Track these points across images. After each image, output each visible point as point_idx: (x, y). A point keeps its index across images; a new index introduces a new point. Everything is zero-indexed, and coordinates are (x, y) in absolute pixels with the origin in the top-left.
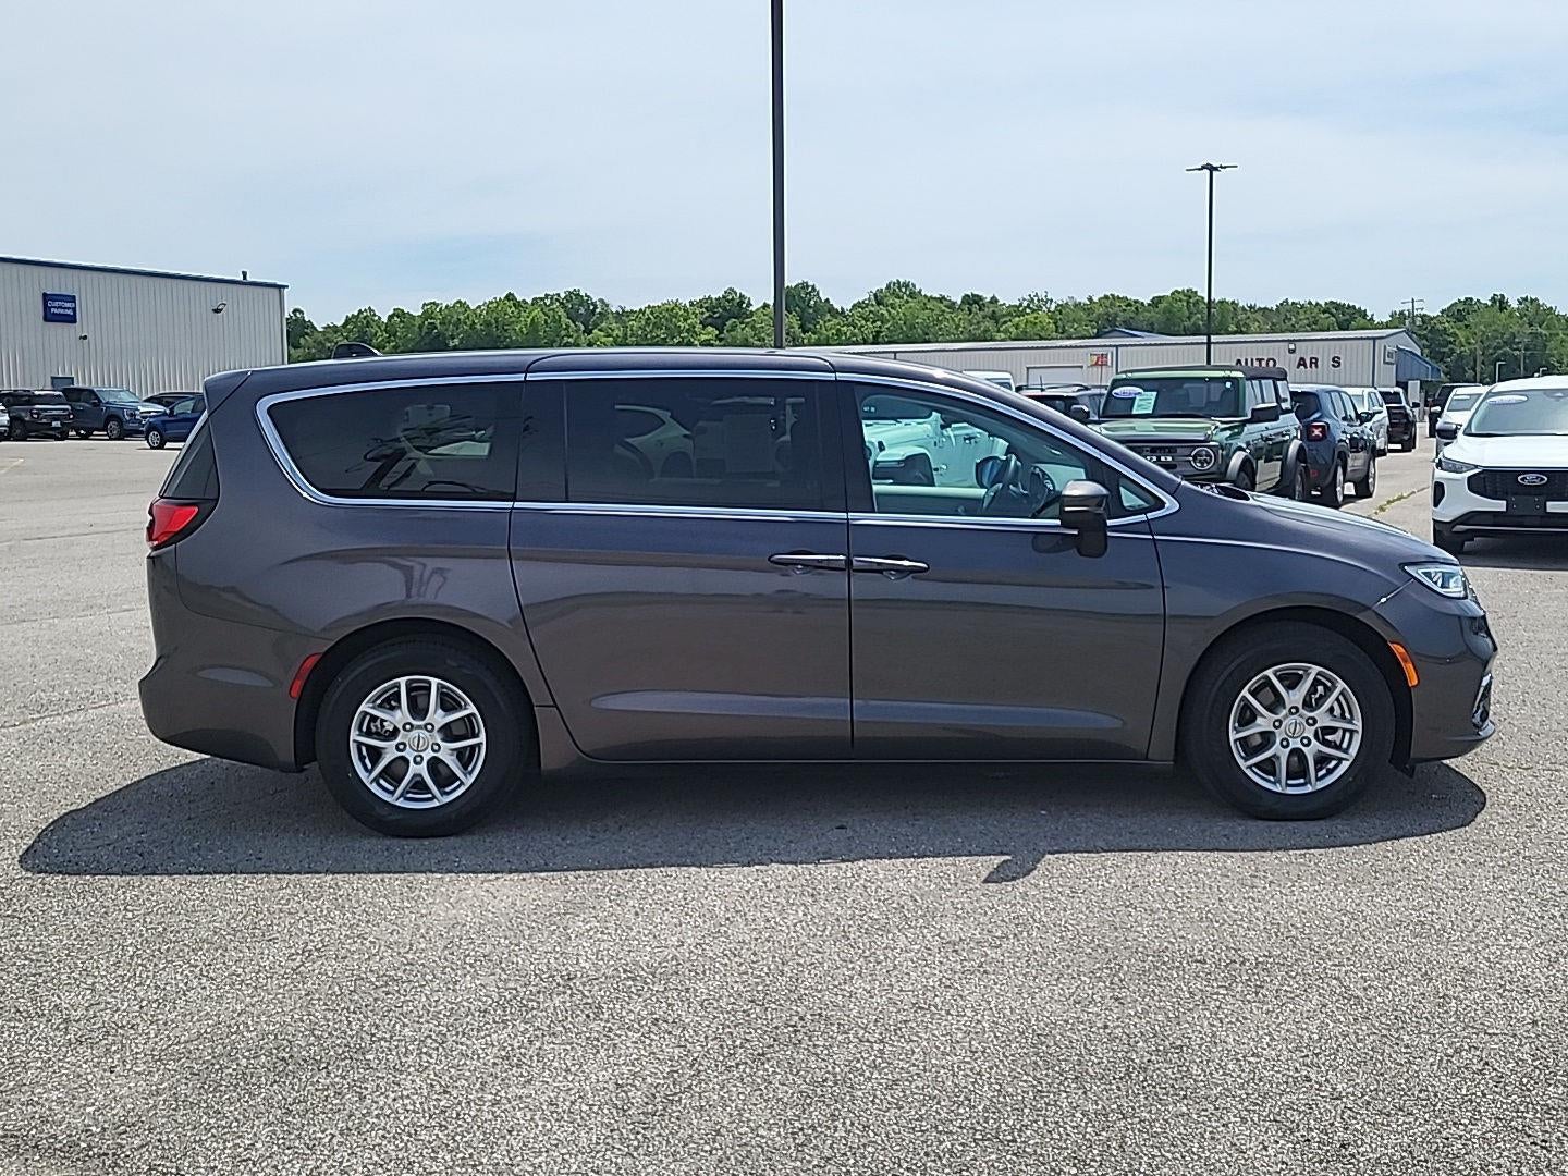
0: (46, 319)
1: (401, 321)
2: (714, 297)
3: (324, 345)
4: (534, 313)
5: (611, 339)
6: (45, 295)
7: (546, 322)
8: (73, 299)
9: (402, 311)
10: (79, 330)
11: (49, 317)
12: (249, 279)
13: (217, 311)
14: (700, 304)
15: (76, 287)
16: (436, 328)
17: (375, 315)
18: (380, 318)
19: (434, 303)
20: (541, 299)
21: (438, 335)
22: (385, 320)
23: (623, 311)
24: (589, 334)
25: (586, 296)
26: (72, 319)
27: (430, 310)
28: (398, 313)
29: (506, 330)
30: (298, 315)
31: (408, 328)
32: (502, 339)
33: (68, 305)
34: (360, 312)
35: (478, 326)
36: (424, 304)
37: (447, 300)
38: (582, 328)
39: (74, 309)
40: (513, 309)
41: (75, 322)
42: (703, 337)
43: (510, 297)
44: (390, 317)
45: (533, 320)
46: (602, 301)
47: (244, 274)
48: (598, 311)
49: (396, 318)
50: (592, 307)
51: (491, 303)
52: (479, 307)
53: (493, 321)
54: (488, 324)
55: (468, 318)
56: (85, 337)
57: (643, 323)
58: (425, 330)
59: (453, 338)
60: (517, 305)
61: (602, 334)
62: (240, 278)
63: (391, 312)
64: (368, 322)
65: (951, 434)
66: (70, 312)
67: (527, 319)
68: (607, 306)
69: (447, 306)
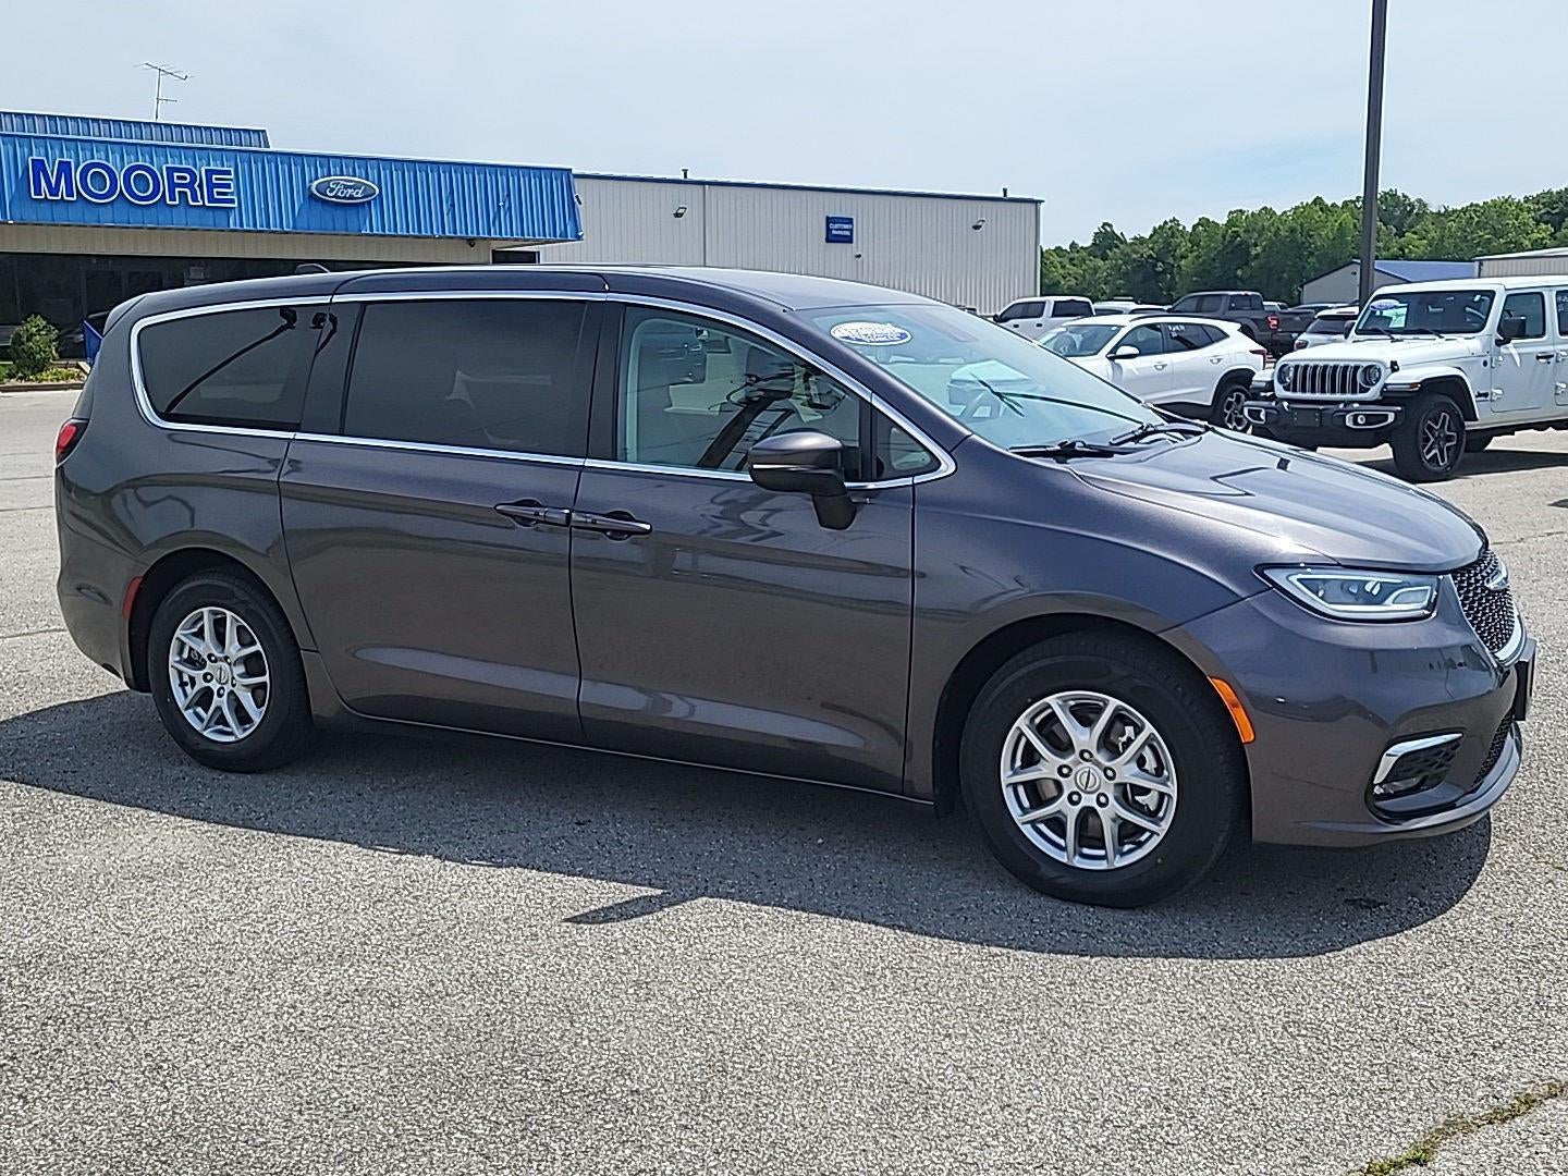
0: (828, 240)
1: (1206, 231)
2: (1554, 190)
3: (1130, 256)
4: (1342, 218)
5: (1425, 241)
6: (828, 218)
7: (1355, 226)
8: (850, 221)
9: (1208, 220)
10: (854, 249)
11: (831, 238)
12: (1009, 195)
13: (976, 227)
14: (1536, 200)
15: (855, 212)
16: (1239, 236)
17: (1179, 225)
18: (1184, 228)
19: (1241, 211)
20: (1353, 202)
21: (1241, 243)
22: (1189, 229)
23: (1446, 211)
24: (1400, 237)
25: (1404, 196)
26: (849, 240)
27: (1236, 217)
28: (1204, 222)
29: (1311, 236)
30: (1108, 229)
31: (1211, 238)
32: (1307, 244)
33: (846, 226)
34: (1166, 223)
35: (1282, 233)
36: (1230, 212)
37: (1252, 207)
38: (1395, 230)
39: (851, 230)
40: (1320, 213)
41: (851, 242)
42: (1535, 236)
43: (1318, 201)
44: (1195, 227)
45: (1340, 224)
46: (1419, 201)
47: (1005, 191)
48: (1415, 211)
49: (1201, 228)
50: (1408, 209)
51: (1297, 208)
52: (1285, 212)
53: (1299, 227)
54: (1292, 230)
55: (1273, 224)
56: (859, 256)
57: (1464, 222)
58: (1228, 238)
59: (1256, 245)
60: (1324, 208)
61: (1415, 236)
62: (1001, 195)
63: (1196, 221)
64: (1173, 233)
65: (1514, 351)
66: (848, 233)
67: (1333, 223)
68: (1425, 206)
69: (1253, 213)
